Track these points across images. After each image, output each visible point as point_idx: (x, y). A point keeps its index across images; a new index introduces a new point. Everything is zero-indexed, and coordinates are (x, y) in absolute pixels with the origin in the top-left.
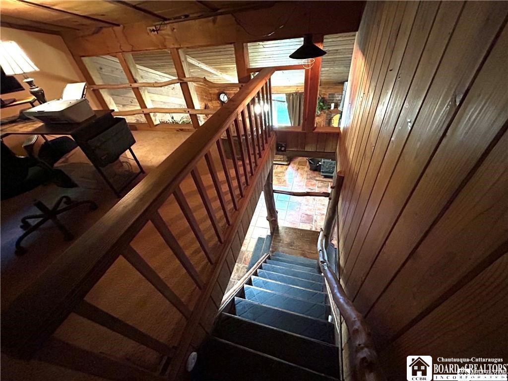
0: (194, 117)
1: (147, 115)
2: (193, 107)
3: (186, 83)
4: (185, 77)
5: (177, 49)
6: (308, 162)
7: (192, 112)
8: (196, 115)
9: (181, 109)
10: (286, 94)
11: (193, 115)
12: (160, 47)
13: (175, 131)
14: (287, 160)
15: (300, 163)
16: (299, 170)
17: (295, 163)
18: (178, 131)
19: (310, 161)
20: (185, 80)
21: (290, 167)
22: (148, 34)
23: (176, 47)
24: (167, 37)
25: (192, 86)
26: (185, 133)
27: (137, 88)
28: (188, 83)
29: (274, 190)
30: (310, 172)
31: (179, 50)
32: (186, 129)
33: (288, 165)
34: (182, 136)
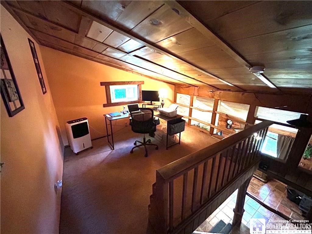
0: (212, 129)
1: (190, 120)
2: (214, 124)
3: (216, 114)
4: (216, 111)
5: (218, 100)
6: (286, 190)
7: (212, 126)
8: (214, 128)
9: (207, 123)
10: (279, 134)
11: (212, 127)
12: (211, 97)
13: (199, 131)
14: (265, 178)
15: (278, 187)
16: (275, 192)
17: (272, 185)
18: (200, 131)
19: (289, 191)
20: (216, 112)
21: (266, 185)
22: (208, 92)
23: (218, 99)
24: (216, 94)
25: (218, 115)
26: (204, 134)
27: (192, 109)
28: (217, 114)
29: (247, 193)
30: (286, 199)
31: (219, 101)
32: (205, 132)
33: (266, 183)
34: (202, 135)
